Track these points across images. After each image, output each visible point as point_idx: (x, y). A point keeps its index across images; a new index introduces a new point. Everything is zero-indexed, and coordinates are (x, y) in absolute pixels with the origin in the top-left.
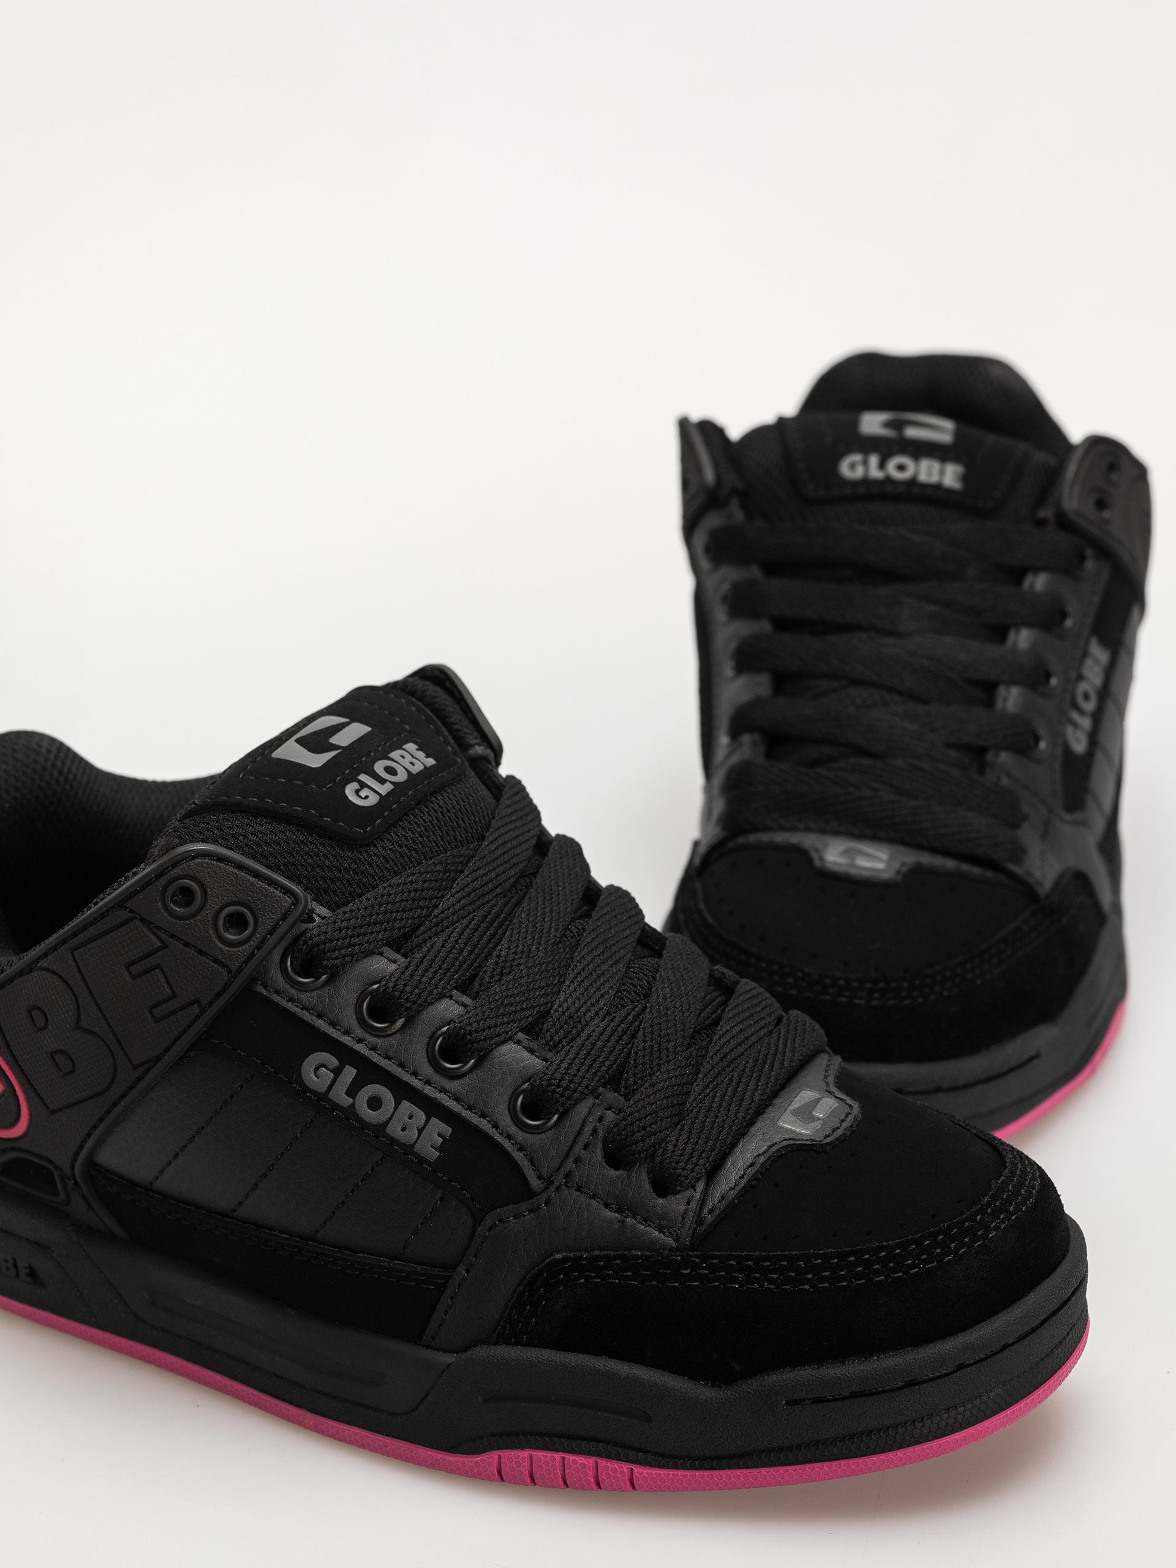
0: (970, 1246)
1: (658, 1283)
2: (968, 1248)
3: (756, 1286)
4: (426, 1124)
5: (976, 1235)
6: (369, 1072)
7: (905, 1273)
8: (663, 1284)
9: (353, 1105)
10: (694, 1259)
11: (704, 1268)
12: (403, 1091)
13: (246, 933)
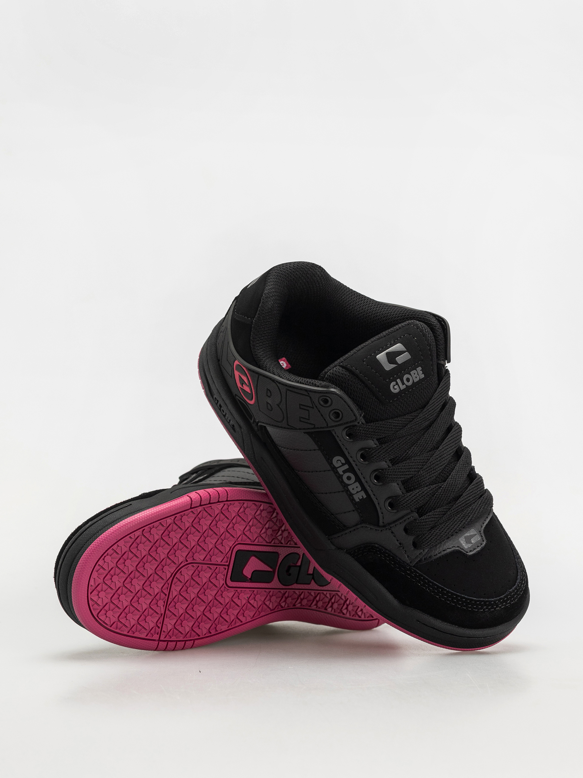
0: (489, 609)
1: (399, 570)
2: (489, 610)
3: (425, 588)
4: (360, 491)
5: (493, 606)
6: (351, 469)
7: (467, 608)
8: (400, 571)
9: (342, 475)
10: (412, 570)
11: (414, 574)
12: (358, 479)
13: (338, 419)
